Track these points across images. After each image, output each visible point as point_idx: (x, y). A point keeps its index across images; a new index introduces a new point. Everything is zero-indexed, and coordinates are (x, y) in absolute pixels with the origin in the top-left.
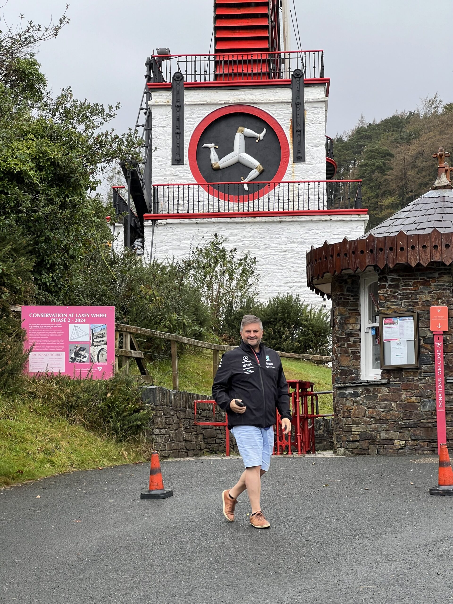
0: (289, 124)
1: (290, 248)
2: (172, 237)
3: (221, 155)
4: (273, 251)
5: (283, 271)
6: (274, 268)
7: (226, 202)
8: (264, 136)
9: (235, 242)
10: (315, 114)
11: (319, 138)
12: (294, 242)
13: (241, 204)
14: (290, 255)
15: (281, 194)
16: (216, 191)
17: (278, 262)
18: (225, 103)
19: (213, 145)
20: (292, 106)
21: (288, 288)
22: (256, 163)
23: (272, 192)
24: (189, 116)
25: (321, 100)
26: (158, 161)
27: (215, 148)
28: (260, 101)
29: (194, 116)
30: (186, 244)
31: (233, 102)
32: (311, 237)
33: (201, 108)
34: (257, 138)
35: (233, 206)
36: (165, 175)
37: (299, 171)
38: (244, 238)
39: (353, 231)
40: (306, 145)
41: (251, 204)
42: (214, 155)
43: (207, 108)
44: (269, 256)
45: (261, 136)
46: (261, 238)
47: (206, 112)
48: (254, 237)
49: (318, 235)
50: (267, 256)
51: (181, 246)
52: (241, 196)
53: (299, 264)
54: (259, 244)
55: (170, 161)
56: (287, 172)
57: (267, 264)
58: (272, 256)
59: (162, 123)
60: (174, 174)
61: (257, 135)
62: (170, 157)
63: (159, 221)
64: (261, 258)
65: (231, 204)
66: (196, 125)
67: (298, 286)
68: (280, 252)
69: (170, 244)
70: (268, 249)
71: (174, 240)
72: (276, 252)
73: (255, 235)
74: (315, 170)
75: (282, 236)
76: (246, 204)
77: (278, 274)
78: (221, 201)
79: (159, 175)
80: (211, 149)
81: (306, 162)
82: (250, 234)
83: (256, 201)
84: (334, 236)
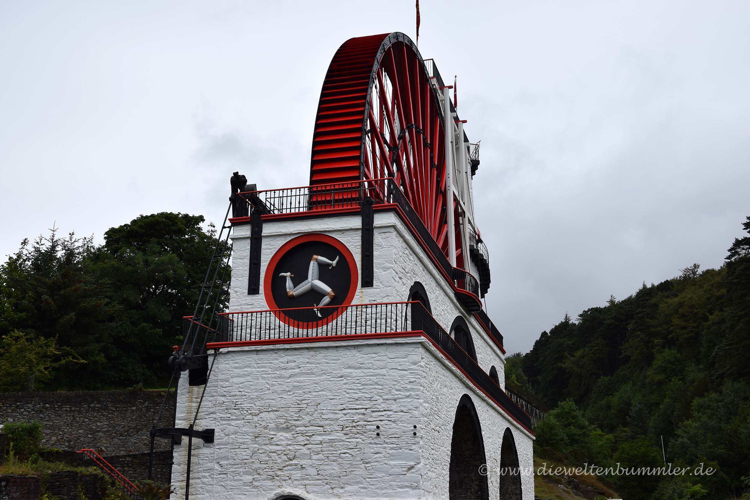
0: (359, 250)
1: (345, 374)
2: (234, 365)
3: (296, 283)
4: (329, 377)
5: (338, 397)
6: (329, 394)
7: (296, 329)
8: (337, 263)
9: (293, 369)
10: (384, 238)
11: (387, 262)
12: (350, 367)
13: (310, 331)
14: (345, 381)
15: (349, 319)
16: (287, 318)
17: (334, 388)
18: (299, 233)
19: (289, 274)
20: (362, 233)
21: (343, 415)
22: (328, 289)
23: (339, 318)
24: (266, 247)
25: (389, 225)
26: (236, 292)
27: (291, 277)
28: (331, 229)
29: (270, 247)
30: (246, 371)
31: (306, 231)
32: (367, 362)
33: (278, 239)
34: (330, 265)
35: (303, 333)
36: (241, 305)
37: (367, 295)
38: (301, 364)
39: (409, 354)
40: (375, 269)
41: (320, 330)
42: (289, 284)
43: (282, 238)
44: (325, 382)
45: (334, 263)
46: (318, 363)
47: (280, 243)
48: (311, 363)
49: (374, 359)
50: (323, 383)
51: (241, 374)
52: (310, 323)
53: (354, 390)
54: (315, 370)
55: (246, 291)
56: (355, 297)
57: (323, 391)
58: (328, 382)
59: (241, 255)
60: (250, 303)
61: (331, 262)
62: (247, 287)
63: (221, 350)
64: (317, 384)
65: (301, 331)
66: (271, 256)
67: (352, 413)
68: (335, 377)
69: (232, 372)
70: (324, 375)
71: (235, 368)
72: (332, 377)
73: (312, 361)
74: (383, 294)
75: (338, 361)
76: (315, 330)
77: (332, 401)
78: (291, 328)
79: (236, 304)
80: (287, 278)
81: (374, 287)
82: (308, 360)
83: (325, 327)
84: (390, 360)
